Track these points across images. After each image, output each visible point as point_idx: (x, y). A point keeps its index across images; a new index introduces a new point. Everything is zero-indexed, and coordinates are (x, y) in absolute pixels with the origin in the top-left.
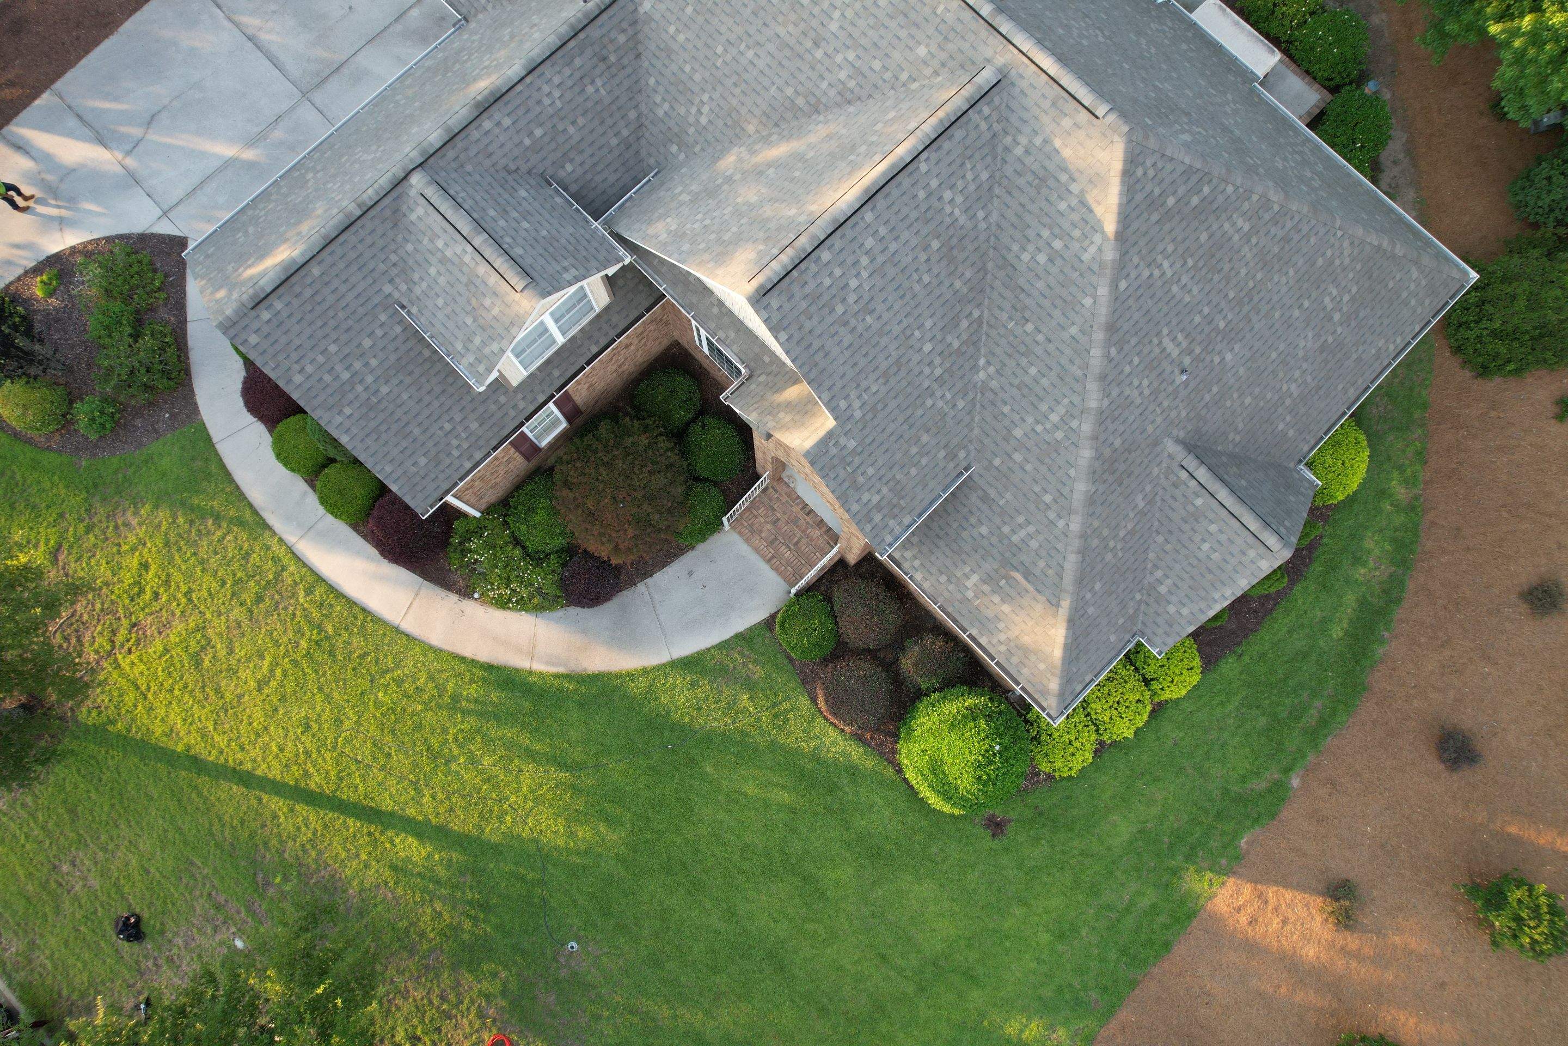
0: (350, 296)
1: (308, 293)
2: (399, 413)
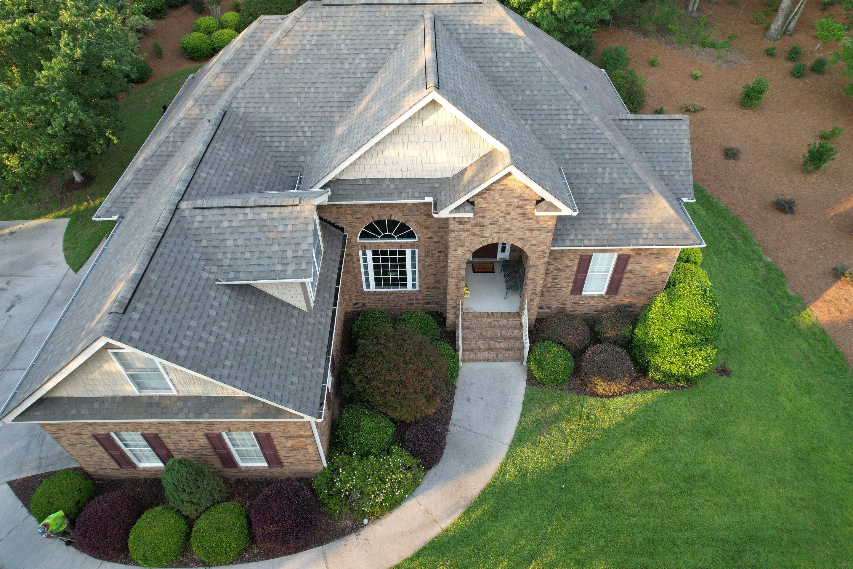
0: (185, 286)
1: (156, 292)
2: (260, 351)
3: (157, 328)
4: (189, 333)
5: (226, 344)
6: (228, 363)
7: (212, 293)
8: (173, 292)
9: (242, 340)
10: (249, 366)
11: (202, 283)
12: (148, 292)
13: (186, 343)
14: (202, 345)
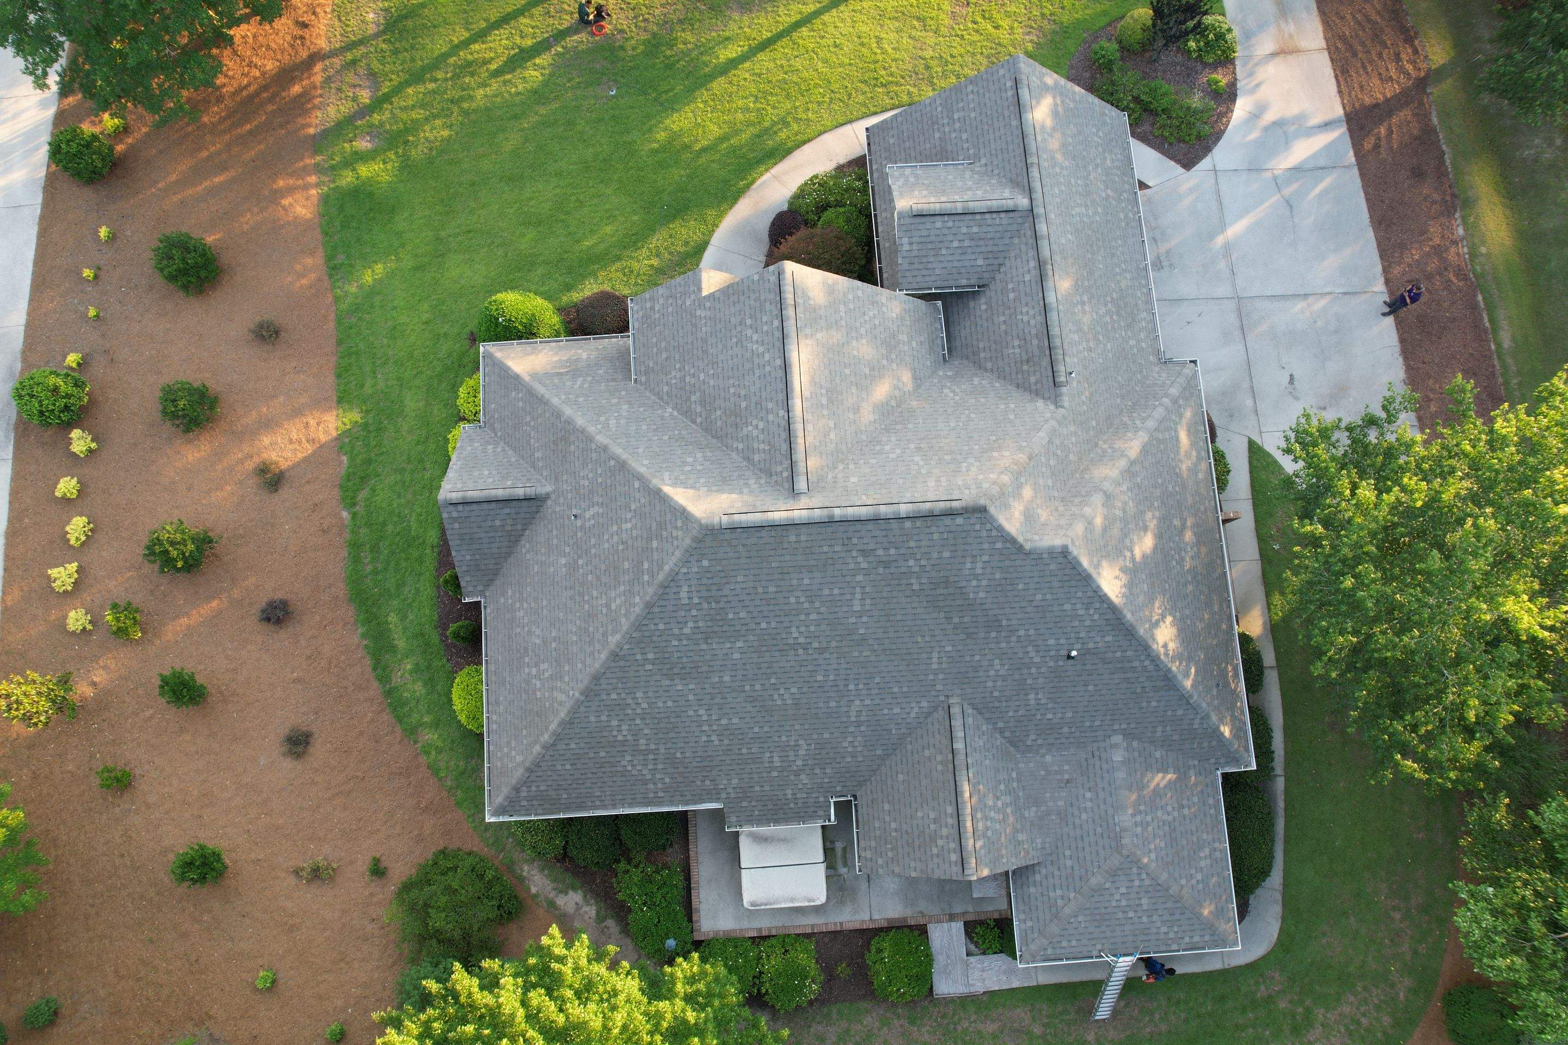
0: (992, 137)
1: (1006, 113)
2: (922, 138)
3: (992, 88)
4: (972, 105)
5: (946, 121)
6: (939, 109)
7: (971, 151)
8: (996, 125)
9: (937, 135)
10: (925, 120)
11: (982, 151)
12: (1012, 108)
13: (971, 97)
14: (961, 105)
